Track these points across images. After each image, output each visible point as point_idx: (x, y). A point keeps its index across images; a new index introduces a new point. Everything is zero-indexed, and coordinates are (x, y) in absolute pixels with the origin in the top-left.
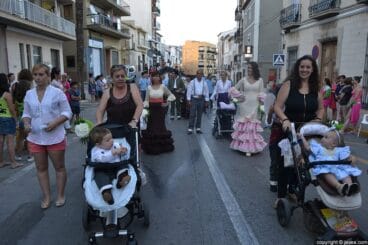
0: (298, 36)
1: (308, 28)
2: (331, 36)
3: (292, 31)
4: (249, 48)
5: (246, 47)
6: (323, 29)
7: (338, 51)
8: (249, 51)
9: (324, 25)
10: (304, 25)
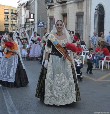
0: (53, 11)
1: (57, 7)
2: (65, 12)
3: (51, 7)
4: (32, 15)
5: (30, 14)
6: (62, 8)
7: (68, 20)
8: (32, 17)
9: (62, 6)
10: (55, 5)
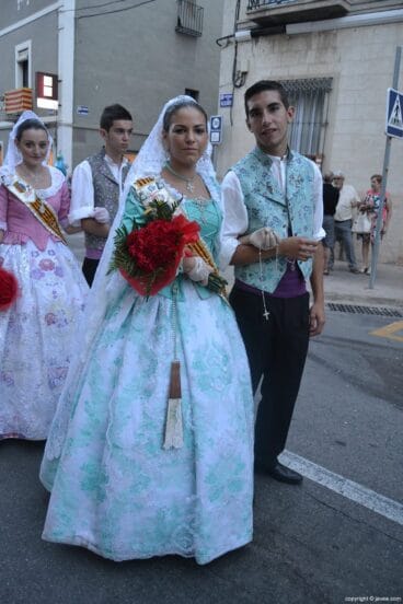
5: (39, 76)
8: (48, 91)
10: (357, 12)
